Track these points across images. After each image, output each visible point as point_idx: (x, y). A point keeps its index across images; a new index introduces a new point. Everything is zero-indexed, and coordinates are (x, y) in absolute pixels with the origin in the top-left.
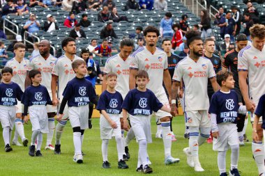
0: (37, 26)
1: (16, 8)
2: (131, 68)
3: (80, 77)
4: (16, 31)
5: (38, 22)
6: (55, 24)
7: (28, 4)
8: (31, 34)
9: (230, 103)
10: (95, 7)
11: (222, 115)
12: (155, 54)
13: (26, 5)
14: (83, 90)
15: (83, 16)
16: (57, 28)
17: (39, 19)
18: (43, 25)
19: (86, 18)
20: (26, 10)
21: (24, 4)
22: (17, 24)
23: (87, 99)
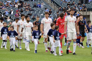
0: (8, 12)
1: (2, 7)
2: (17, 25)
3: (5, 27)
4: (2, 14)
5: (8, 11)
6: (13, 12)
7: (6, 6)
8: (6, 15)
9: (37, 33)
10: (25, 7)
11: (36, 37)
12: (24, 21)
13: (5, 6)
14: (6, 30)
15: (21, 9)
16: (14, 13)
17: (9, 10)
18: (10, 12)
19: (22, 10)
20: (5, 8)
21: (4, 6)
22: (2, 12)
23: (7, 32)
